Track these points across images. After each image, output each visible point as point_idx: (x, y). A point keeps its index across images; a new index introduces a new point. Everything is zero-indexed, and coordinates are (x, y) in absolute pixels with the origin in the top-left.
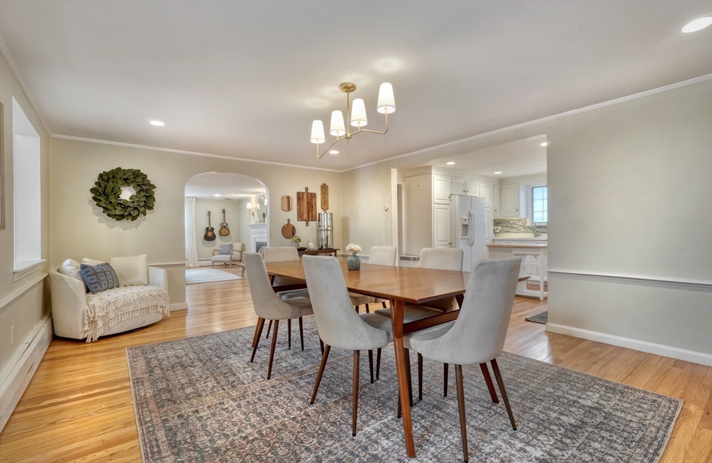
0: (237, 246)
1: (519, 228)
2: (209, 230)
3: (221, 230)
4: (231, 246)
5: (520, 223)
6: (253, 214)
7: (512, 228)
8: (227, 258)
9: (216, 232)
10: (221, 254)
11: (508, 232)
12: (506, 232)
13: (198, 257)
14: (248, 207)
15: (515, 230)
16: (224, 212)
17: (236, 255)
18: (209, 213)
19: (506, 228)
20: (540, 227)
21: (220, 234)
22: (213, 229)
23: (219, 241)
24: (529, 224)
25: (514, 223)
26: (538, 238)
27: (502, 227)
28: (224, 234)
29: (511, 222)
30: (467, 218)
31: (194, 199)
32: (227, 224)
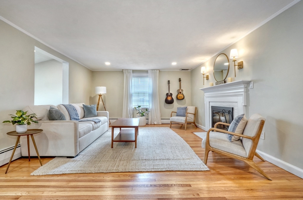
0: (191, 109)
2: (169, 95)
3: (177, 95)
4: (186, 109)
6: (207, 78)
8: (182, 120)
9: (174, 97)
10: (177, 116)
13: (161, 116)
14: (202, 72)
16: (180, 80)
17: (191, 118)
18: (169, 81)
21: (177, 99)
22: (171, 94)
23: (176, 105)
28: (180, 98)
31: (158, 71)
32: (182, 90)
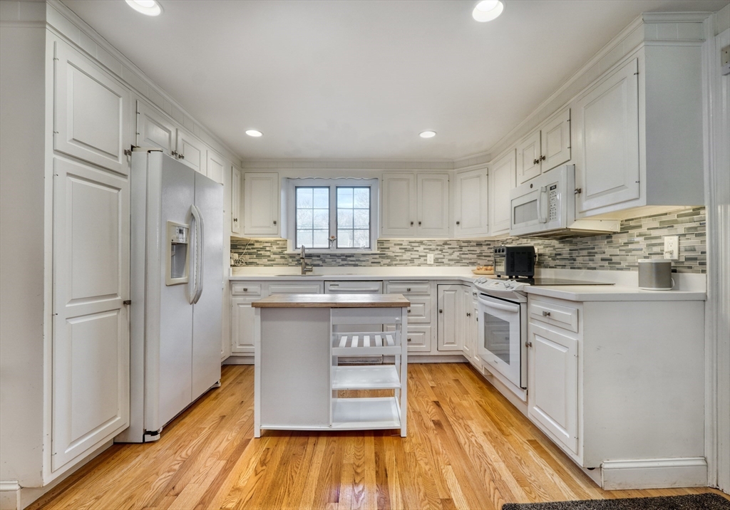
1: (273, 256)
5: (275, 249)
7: (259, 256)
11: (251, 263)
12: (248, 264)
15: (265, 261)
19: (248, 256)
20: (309, 256)
24: (290, 250)
25: (264, 248)
26: (309, 276)
27: (240, 254)
29: (257, 245)
30: (183, 224)
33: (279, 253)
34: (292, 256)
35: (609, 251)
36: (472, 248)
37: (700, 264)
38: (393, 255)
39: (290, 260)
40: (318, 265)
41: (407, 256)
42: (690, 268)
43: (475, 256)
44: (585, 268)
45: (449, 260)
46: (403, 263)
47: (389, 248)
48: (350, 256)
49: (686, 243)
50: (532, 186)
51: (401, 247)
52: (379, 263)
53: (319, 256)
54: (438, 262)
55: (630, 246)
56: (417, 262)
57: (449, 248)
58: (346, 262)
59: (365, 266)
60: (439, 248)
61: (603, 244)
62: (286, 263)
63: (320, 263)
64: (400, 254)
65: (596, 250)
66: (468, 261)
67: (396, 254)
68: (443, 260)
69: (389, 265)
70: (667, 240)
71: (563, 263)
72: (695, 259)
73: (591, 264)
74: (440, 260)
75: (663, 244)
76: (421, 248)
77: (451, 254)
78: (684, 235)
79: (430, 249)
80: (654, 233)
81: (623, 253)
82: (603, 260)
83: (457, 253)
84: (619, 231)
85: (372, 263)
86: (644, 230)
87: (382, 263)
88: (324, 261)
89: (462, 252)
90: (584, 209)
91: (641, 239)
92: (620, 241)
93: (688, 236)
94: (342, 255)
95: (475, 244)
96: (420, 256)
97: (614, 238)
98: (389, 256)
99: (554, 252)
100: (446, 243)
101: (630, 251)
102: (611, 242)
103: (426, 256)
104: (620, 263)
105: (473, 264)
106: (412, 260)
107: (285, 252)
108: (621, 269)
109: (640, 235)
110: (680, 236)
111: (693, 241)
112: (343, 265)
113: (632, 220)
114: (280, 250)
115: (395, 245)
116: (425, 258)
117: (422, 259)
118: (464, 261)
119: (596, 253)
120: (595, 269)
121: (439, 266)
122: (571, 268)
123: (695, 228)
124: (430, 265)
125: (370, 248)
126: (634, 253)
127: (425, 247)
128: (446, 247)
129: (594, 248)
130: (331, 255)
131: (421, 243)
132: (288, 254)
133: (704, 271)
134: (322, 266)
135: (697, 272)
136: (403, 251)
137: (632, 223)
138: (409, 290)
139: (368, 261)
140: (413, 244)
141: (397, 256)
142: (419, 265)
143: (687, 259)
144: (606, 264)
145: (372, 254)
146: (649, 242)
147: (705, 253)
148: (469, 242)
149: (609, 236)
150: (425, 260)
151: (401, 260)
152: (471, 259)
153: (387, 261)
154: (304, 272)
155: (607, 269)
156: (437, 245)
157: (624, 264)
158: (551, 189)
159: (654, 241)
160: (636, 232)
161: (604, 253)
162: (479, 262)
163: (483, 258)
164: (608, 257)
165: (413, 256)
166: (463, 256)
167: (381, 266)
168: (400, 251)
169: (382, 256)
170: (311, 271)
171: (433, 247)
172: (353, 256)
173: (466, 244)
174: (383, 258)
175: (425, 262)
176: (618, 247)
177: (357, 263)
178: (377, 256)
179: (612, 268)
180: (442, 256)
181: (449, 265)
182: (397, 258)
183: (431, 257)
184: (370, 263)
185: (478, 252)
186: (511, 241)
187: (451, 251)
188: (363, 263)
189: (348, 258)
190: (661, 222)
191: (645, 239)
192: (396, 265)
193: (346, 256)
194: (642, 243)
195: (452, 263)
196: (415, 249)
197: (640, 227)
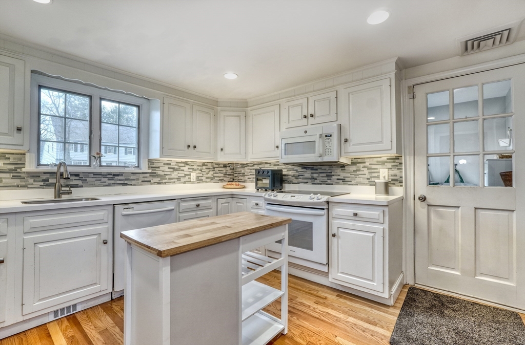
33: (10, 171)
34: (34, 176)
35: (343, 175)
36: (221, 169)
37: (399, 182)
38: (163, 173)
39: (31, 181)
40: (76, 186)
41: (175, 175)
42: (395, 184)
43: (222, 175)
44: (324, 184)
45: (207, 178)
46: (171, 181)
47: (159, 168)
48: (118, 175)
49: (392, 172)
50: (306, 132)
51: (170, 166)
52: (150, 181)
53: (77, 175)
54: (199, 180)
55: (358, 173)
56: (183, 180)
57: (206, 168)
58: (112, 182)
59: (135, 185)
60: (199, 168)
61: (338, 171)
62: (24, 184)
63: (80, 183)
64: (169, 173)
65: (333, 174)
66: (218, 179)
67: (166, 173)
68: (202, 178)
69: (159, 183)
70: (381, 170)
71: (306, 181)
72: (397, 180)
73: (329, 182)
74: (200, 178)
75: (379, 172)
76: (186, 168)
77: (207, 173)
78: (391, 168)
79: (193, 169)
80: (373, 166)
81: (353, 176)
82: (338, 179)
83: (211, 173)
84: (350, 164)
85: (142, 181)
86: (367, 164)
87: (152, 182)
88: (84, 181)
89: (214, 172)
90: (349, 151)
91: (365, 169)
92: (351, 169)
93: (392, 169)
94: (109, 174)
95: (222, 166)
96: (185, 175)
97: (346, 168)
98: (159, 175)
99: (297, 174)
100: (204, 164)
101: (358, 175)
102: (345, 170)
103: (190, 175)
104: (351, 182)
105: (221, 181)
106: (179, 179)
107: (23, 170)
108: (352, 185)
109: (364, 167)
110: (388, 168)
111: (396, 172)
112: (109, 185)
113: (359, 158)
114: (12, 167)
115: (164, 164)
116: (189, 177)
117: (187, 177)
118: (216, 179)
119: (333, 175)
120: (332, 184)
121: (200, 183)
122: (312, 184)
123: (397, 166)
124: (193, 182)
125: (138, 167)
126: (360, 176)
127: (189, 167)
128: (204, 167)
129: (331, 173)
130: (95, 174)
131: (186, 163)
132: (28, 173)
133: (401, 186)
134: (82, 186)
135: (398, 186)
136: (172, 170)
137: (359, 161)
138: (198, 206)
139: (138, 180)
140: (180, 165)
141: (167, 175)
142: (185, 183)
143: (392, 180)
144: (341, 182)
145: (143, 173)
146: (370, 171)
147: (402, 177)
148: (218, 164)
149: (343, 166)
150: (189, 178)
151: (169, 179)
152: (220, 177)
153: (157, 180)
154: (59, 194)
155: (342, 184)
156: (198, 166)
157: (353, 182)
158: (326, 136)
159: (373, 171)
160: (362, 165)
161: (339, 175)
162: (225, 179)
163: (227, 176)
164: (343, 178)
165: (179, 175)
166: (215, 175)
167: (151, 184)
168: (169, 170)
169: (153, 175)
170: (69, 193)
171: (195, 167)
172: (122, 175)
173: (217, 166)
174: (153, 176)
175: (189, 180)
176: (349, 173)
177: (126, 182)
178: (148, 175)
179: (344, 184)
180: (201, 175)
181: (206, 182)
182: (167, 177)
183: (193, 176)
184: (140, 181)
185: (224, 172)
186: (253, 164)
187: (208, 170)
188: (134, 182)
189: (116, 177)
190: (377, 161)
191: (368, 169)
192: (165, 183)
193: (114, 175)
194: (366, 171)
195: (208, 180)
196: (182, 168)
197: (365, 163)
